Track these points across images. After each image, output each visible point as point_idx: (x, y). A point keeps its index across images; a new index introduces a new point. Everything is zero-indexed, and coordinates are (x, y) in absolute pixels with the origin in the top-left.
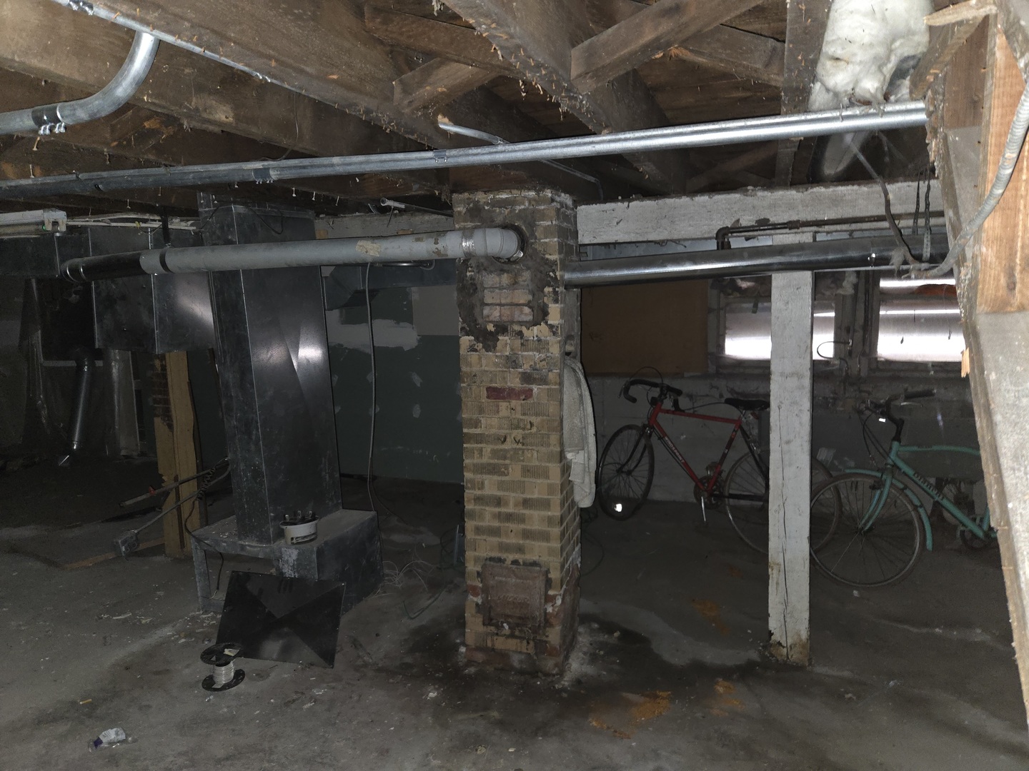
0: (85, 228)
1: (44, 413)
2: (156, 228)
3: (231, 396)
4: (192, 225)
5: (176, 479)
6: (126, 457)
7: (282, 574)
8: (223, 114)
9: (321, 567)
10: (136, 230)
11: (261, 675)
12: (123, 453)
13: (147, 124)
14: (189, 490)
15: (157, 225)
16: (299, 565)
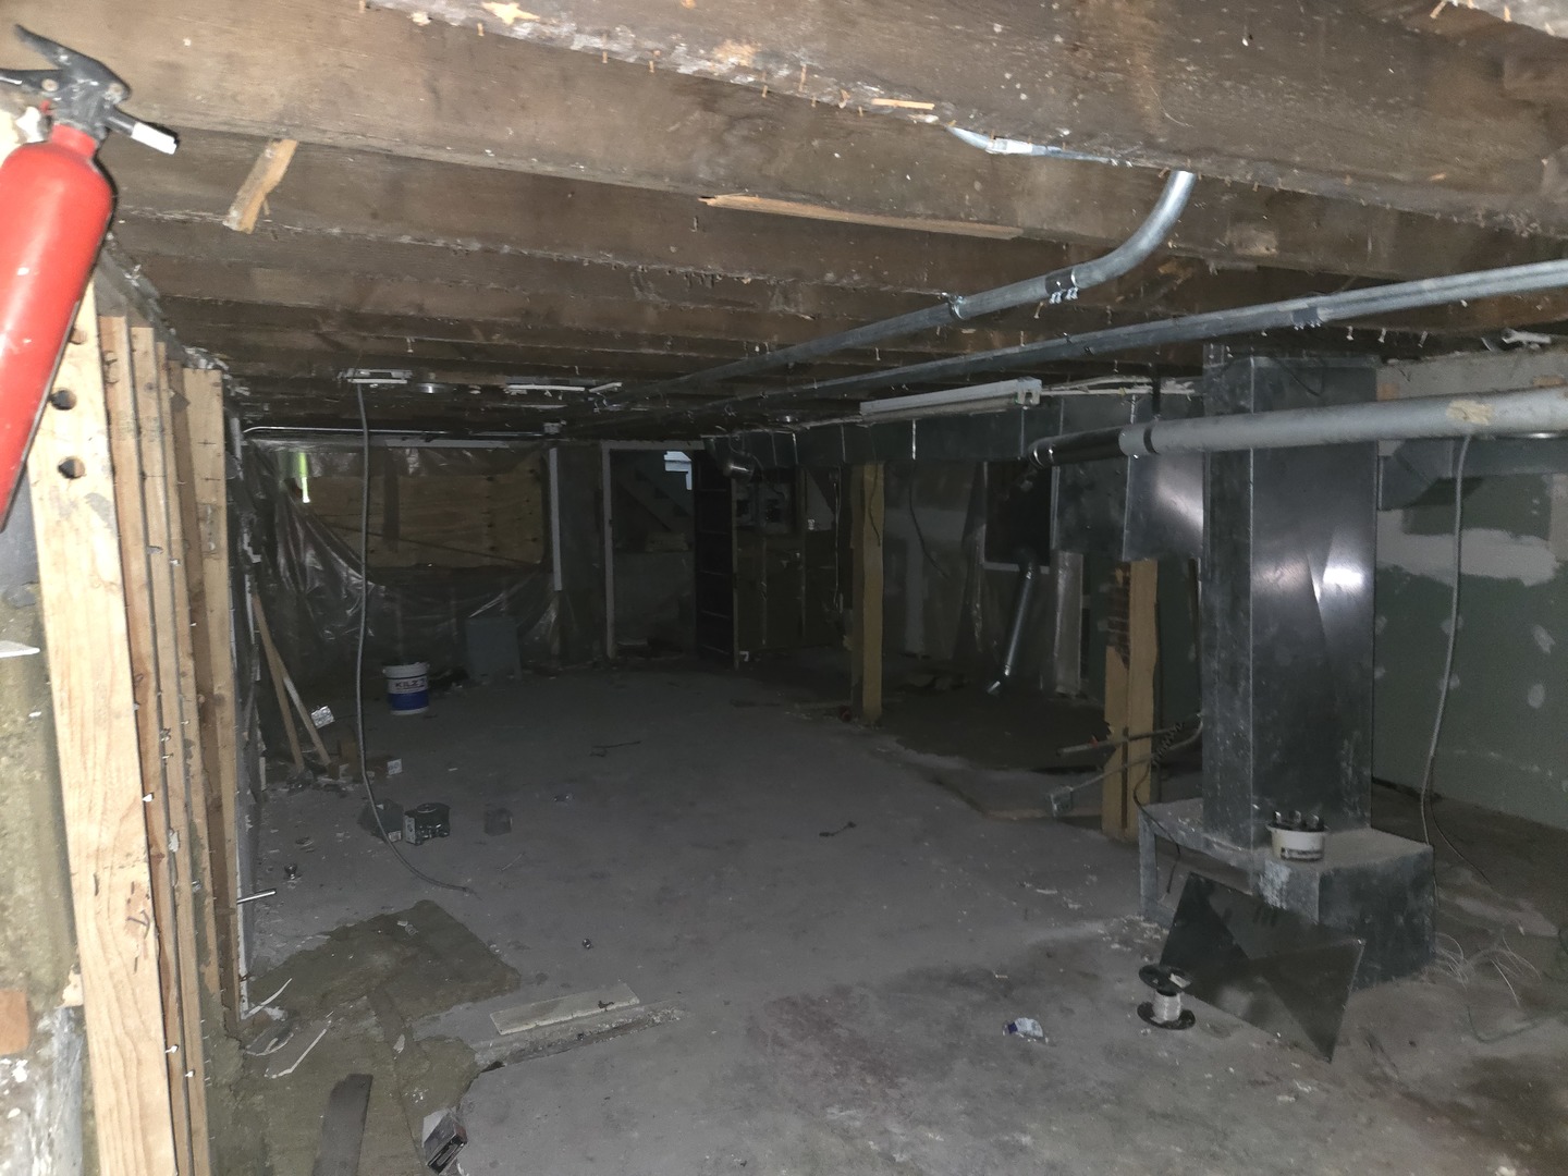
0: (1057, 397)
1: (979, 625)
2: (1142, 395)
3: (1215, 627)
4: (1189, 388)
5: (1126, 732)
6: (1063, 695)
7: (1261, 897)
8: (1263, 246)
9: (1325, 905)
10: (1119, 397)
11: (1218, 1030)
12: (1060, 689)
13: (1161, 271)
14: (1140, 750)
15: (1144, 390)
16: (1289, 891)
